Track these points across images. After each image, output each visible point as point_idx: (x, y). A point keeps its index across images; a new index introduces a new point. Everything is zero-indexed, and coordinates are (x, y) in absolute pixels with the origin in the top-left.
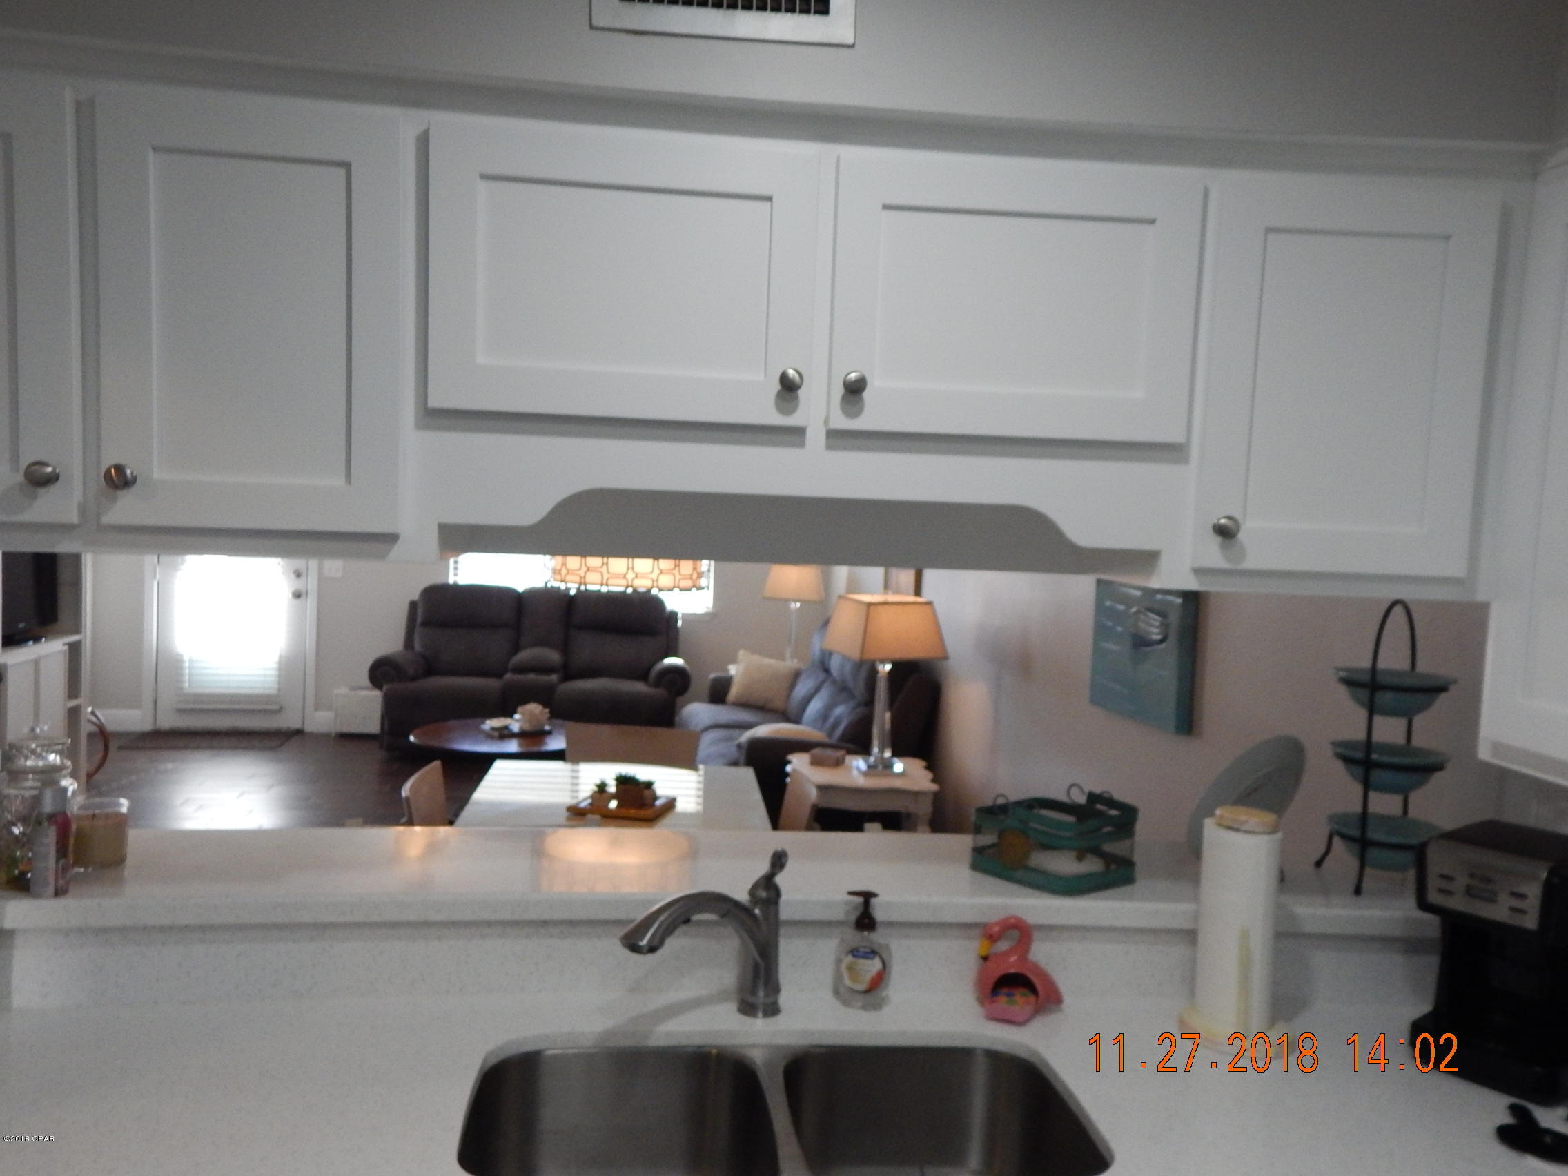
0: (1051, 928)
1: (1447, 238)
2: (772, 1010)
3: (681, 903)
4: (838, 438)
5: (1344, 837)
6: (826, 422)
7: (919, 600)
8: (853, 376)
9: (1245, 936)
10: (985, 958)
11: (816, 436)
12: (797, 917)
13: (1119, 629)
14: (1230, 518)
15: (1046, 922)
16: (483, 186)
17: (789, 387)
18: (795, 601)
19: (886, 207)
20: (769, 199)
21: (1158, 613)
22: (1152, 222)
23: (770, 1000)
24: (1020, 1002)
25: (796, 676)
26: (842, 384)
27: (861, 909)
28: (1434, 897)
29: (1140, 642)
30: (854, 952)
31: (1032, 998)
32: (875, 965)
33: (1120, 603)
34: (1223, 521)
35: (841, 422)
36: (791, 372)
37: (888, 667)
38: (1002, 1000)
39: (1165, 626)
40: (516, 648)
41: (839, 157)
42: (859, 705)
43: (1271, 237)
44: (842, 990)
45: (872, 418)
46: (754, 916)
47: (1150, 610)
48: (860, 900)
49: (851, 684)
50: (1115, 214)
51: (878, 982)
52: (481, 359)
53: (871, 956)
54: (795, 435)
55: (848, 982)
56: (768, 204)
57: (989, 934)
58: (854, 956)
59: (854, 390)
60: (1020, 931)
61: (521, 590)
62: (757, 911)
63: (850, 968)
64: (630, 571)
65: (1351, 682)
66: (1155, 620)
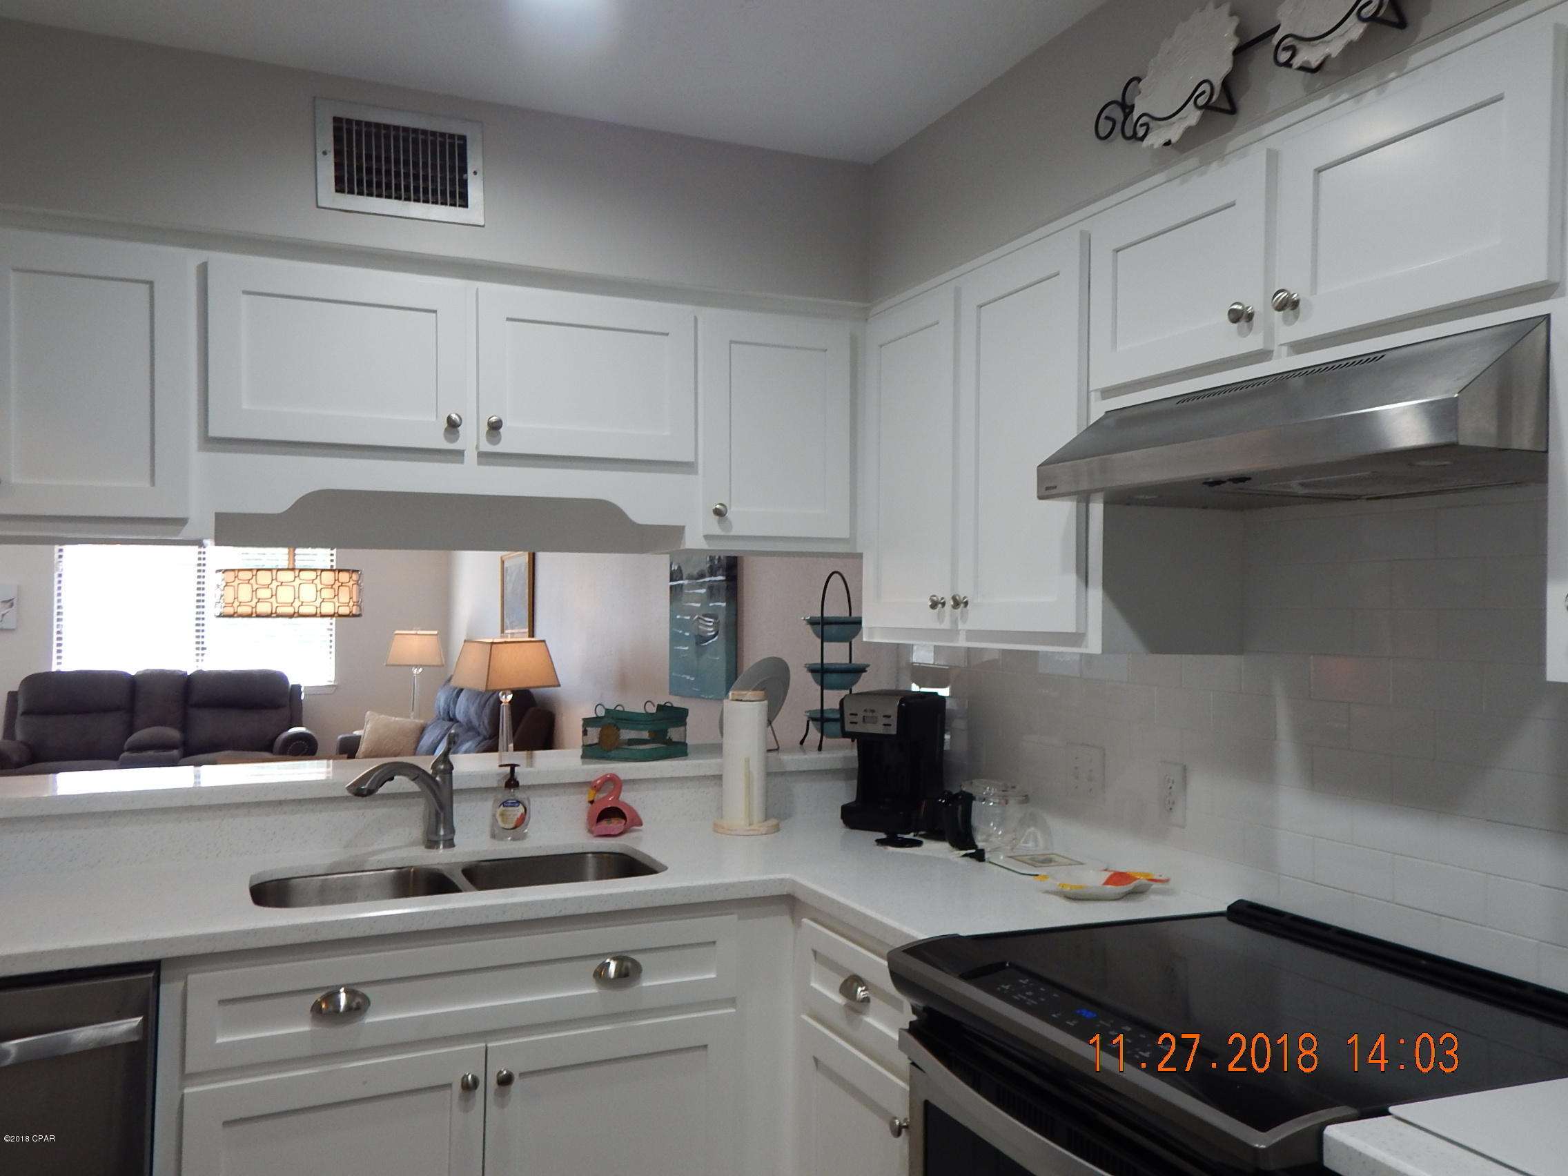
0: (634, 781)
1: (826, 350)
2: (450, 844)
3: (387, 766)
4: (484, 457)
5: (814, 719)
6: (477, 447)
7: (533, 639)
8: (493, 419)
9: (747, 761)
10: (592, 802)
11: (471, 456)
12: (464, 786)
13: (687, 634)
14: (721, 504)
15: (632, 777)
16: (245, 297)
17: (453, 426)
18: (417, 666)
19: (508, 319)
20: (435, 312)
21: (710, 616)
22: (667, 334)
23: (449, 837)
24: (615, 825)
25: (422, 730)
26: (487, 424)
27: (509, 776)
28: (849, 728)
29: (701, 639)
30: (505, 804)
31: (624, 821)
32: (521, 809)
33: (687, 616)
34: (718, 506)
35: (487, 447)
36: (454, 416)
37: (510, 697)
38: (604, 823)
39: (716, 624)
40: (131, 729)
41: (478, 289)
42: (485, 739)
43: (732, 345)
44: (497, 832)
45: (507, 444)
46: (437, 782)
47: (705, 615)
48: (508, 769)
49: (476, 723)
50: (617, 326)
51: (522, 821)
52: (245, 406)
53: (517, 804)
54: (458, 455)
55: (501, 824)
56: (434, 315)
57: (596, 787)
58: (504, 806)
59: (495, 427)
60: (613, 782)
61: (133, 673)
62: (438, 779)
63: (502, 815)
64: (297, 600)
65: (812, 622)
66: (710, 622)
